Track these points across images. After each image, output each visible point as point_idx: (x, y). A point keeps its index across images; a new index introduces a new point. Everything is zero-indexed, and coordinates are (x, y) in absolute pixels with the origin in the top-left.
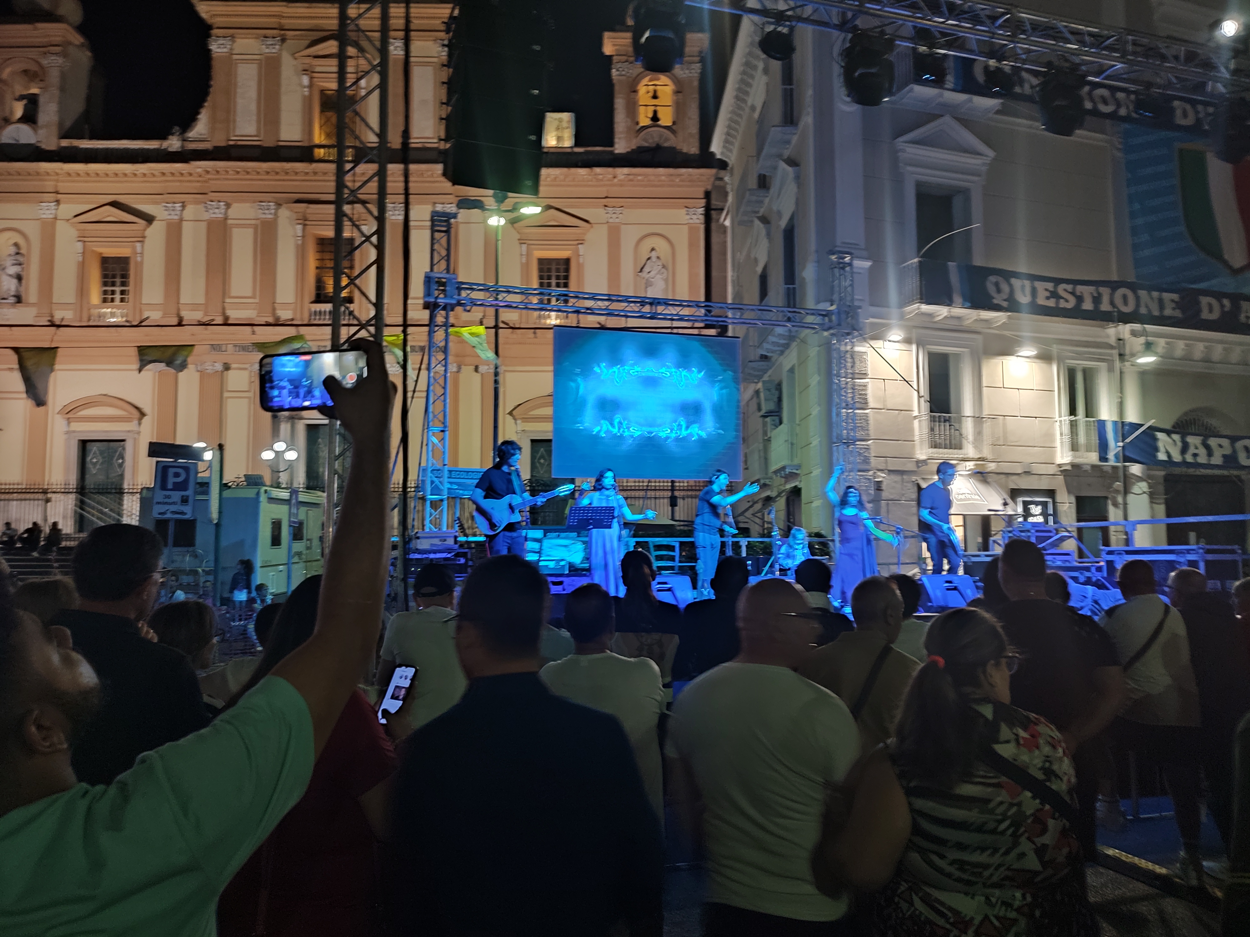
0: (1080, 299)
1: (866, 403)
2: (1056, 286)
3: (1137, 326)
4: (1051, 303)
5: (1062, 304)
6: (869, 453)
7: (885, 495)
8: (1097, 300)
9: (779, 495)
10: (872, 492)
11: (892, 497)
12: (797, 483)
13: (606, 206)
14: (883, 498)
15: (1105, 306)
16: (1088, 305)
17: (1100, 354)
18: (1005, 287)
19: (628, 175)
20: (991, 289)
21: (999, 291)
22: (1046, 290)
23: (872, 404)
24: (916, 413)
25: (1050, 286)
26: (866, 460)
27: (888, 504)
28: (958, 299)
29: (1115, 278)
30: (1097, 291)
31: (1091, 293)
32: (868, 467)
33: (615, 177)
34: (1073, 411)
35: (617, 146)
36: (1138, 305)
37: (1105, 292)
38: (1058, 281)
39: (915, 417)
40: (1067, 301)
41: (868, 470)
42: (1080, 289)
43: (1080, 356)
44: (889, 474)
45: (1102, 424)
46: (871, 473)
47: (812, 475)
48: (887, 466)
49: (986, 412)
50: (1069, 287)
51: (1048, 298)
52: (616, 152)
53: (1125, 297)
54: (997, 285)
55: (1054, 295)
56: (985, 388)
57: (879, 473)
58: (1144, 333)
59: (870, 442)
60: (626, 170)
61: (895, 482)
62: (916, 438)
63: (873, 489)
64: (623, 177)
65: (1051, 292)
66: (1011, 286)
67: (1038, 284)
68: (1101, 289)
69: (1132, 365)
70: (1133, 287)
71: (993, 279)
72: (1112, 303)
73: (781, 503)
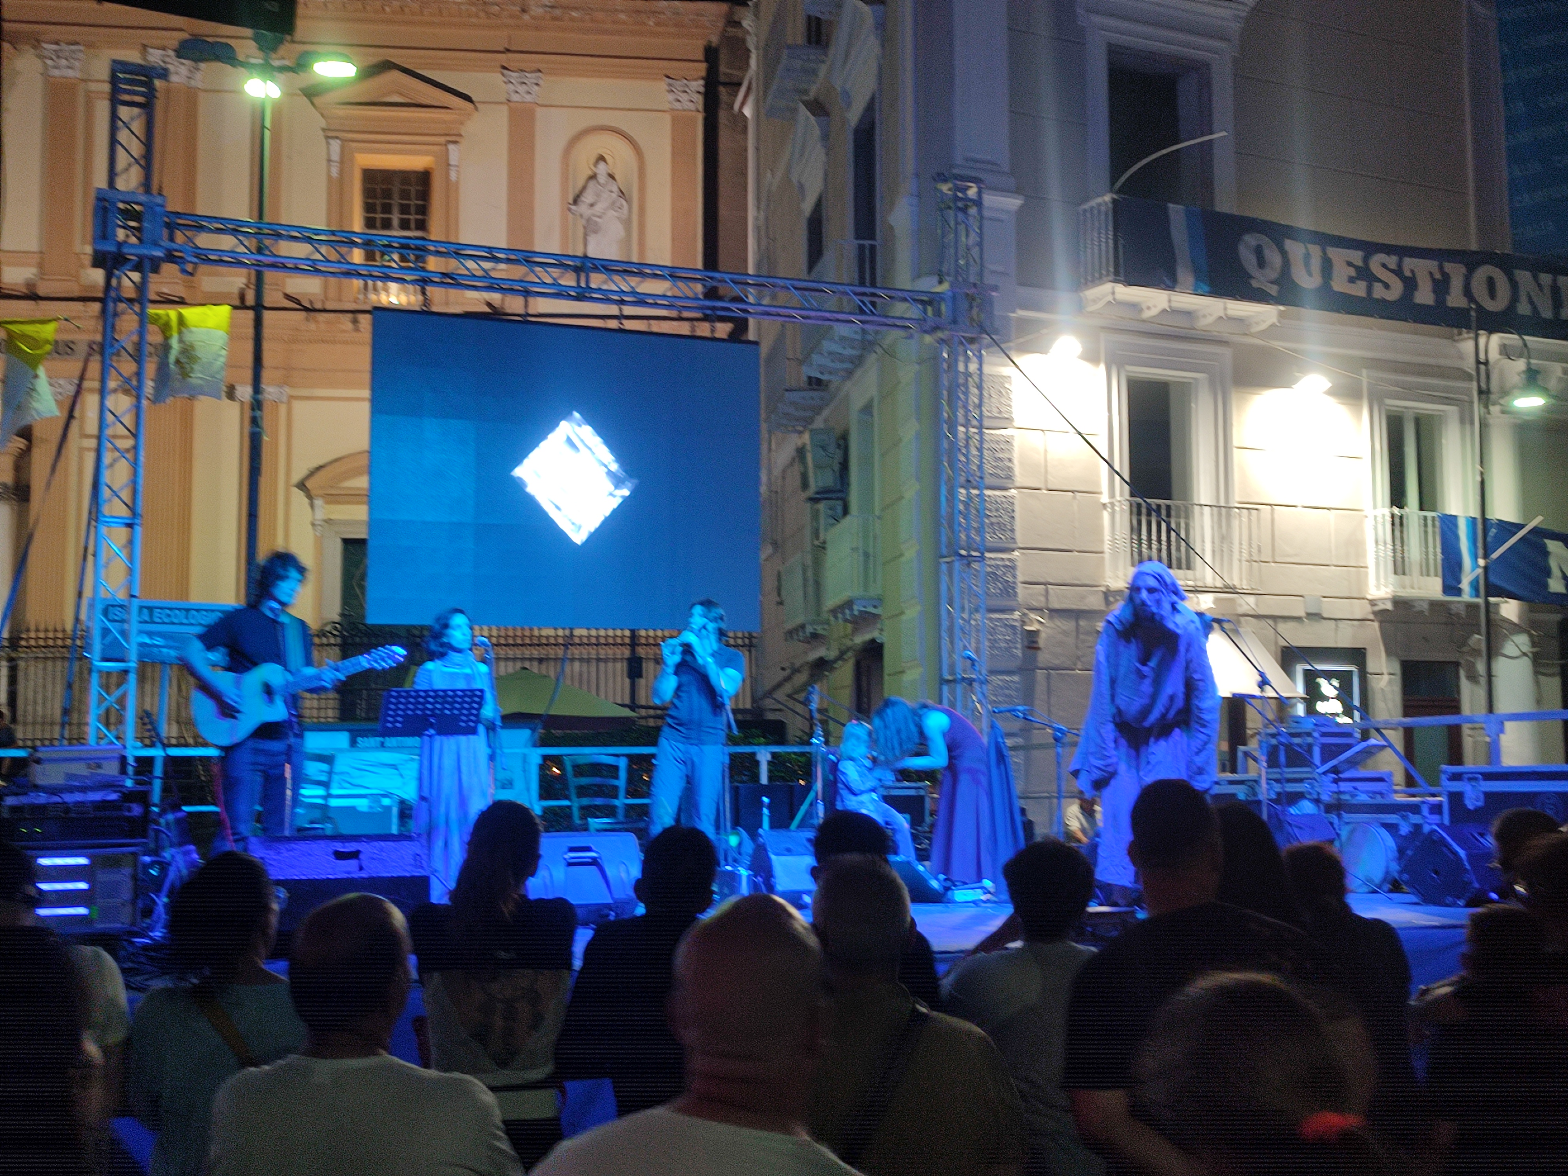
0: (1410, 284)
1: (1009, 477)
2: (1366, 260)
3: (1512, 339)
4: (1359, 289)
5: (1379, 292)
6: (1014, 577)
7: (1043, 657)
8: (1441, 286)
9: (841, 657)
10: (1019, 652)
11: (1057, 662)
12: (875, 634)
13: (505, 68)
14: (1040, 665)
15: (1456, 299)
16: (1424, 296)
17: (1447, 389)
18: (1274, 258)
20: (1248, 259)
21: (1262, 263)
22: (1350, 264)
23: (1019, 480)
24: (1105, 498)
25: (1357, 256)
26: (1009, 590)
27: (1048, 677)
28: (1185, 275)
29: (1474, 247)
30: (1441, 268)
31: (1431, 274)
32: (1012, 604)
34: (1397, 497)
36: (1515, 299)
37: (1456, 272)
38: (1370, 248)
39: (1104, 505)
40: (1387, 286)
41: (1011, 610)
42: (1410, 263)
43: (1410, 392)
44: (1051, 618)
45: (1449, 523)
46: (1017, 615)
47: (904, 617)
48: (1047, 599)
49: (1237, 497)
50: (1392, 261)
51: (1352, 280)
53: (1491, 283)
54: (1259, 252)
55: (1364, 273)
56: (1235, 451)
57: (1032, 616)
58: (1525, 351)
59: (1016, 553)
61: (1065, 633)
62: (1107, 547)
63: (1019, 646)
64: (541, 11)
65: (1357, 268)
66: (1284, 254)
67: (1332, 252)
68: (1448, 267)
69: (1503, 412)
70: (1506, 264)
71: (1250, 240)
72: (1467, 292)
73: (845, 674)
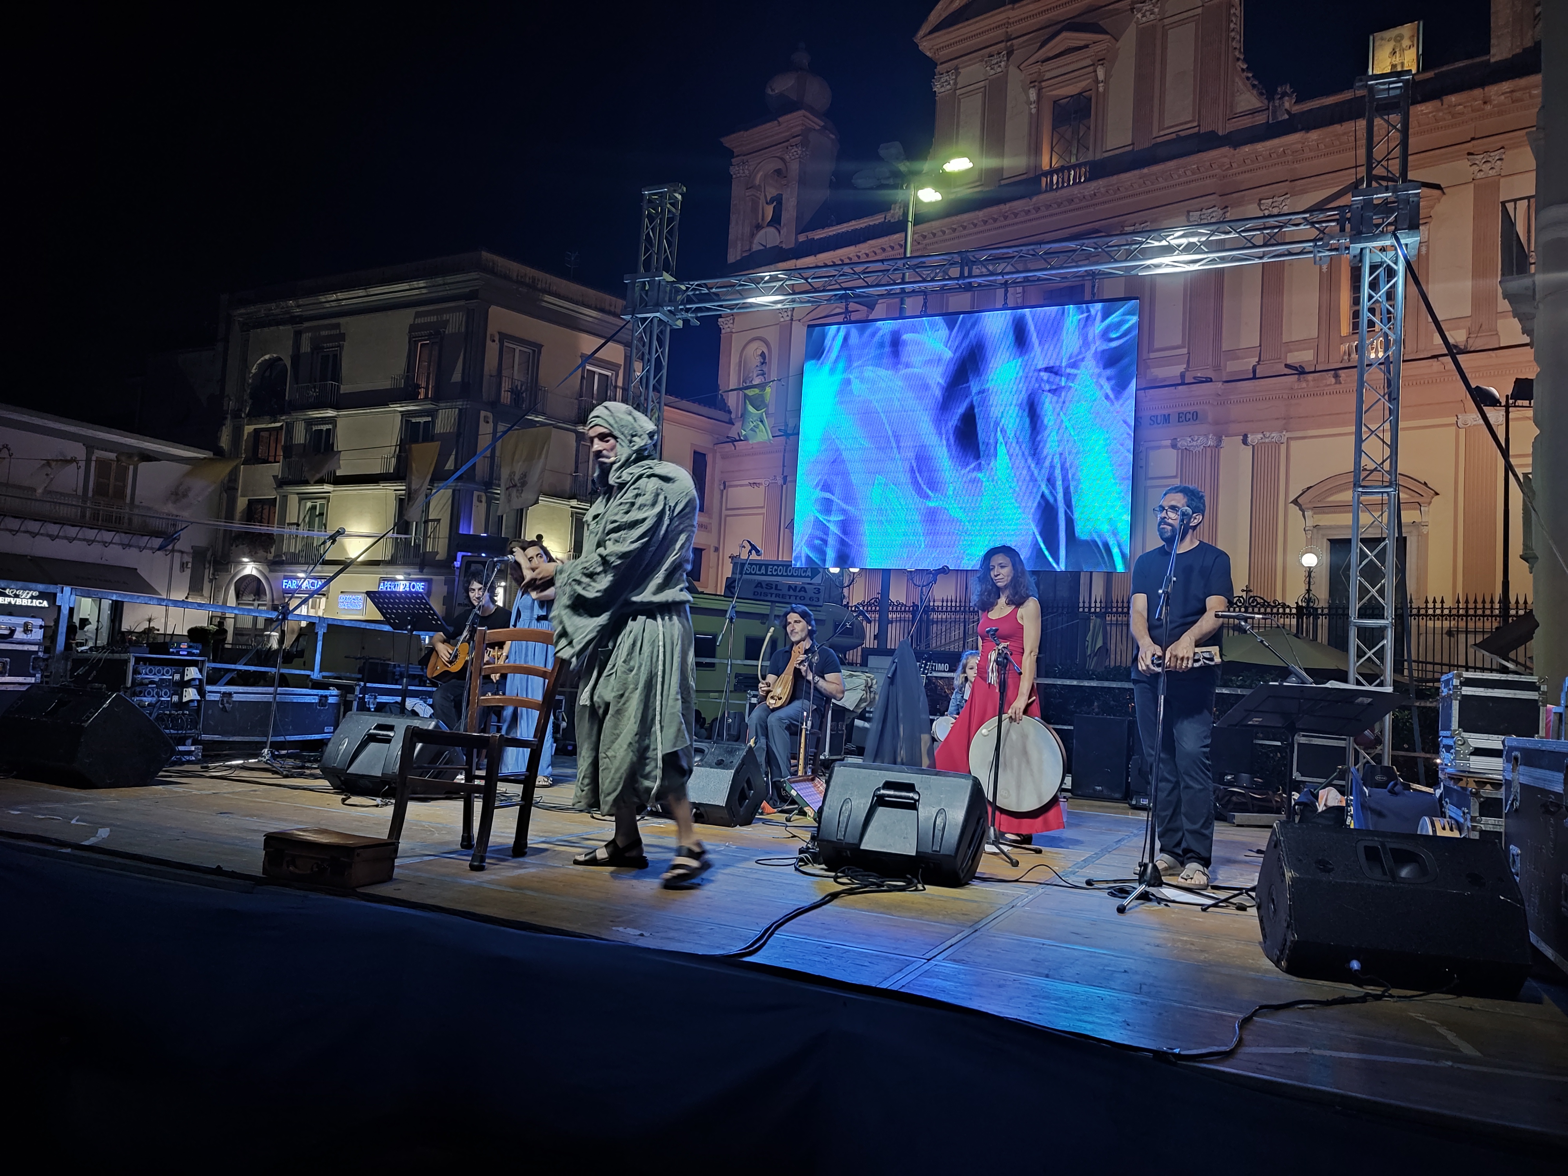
13: (1469, 154)
19: (1512, 91)
33: (1485, 103)
35: (1493, 51)
52: (1492, 60)
60: (1506, 86)
64: (1503, 97)
